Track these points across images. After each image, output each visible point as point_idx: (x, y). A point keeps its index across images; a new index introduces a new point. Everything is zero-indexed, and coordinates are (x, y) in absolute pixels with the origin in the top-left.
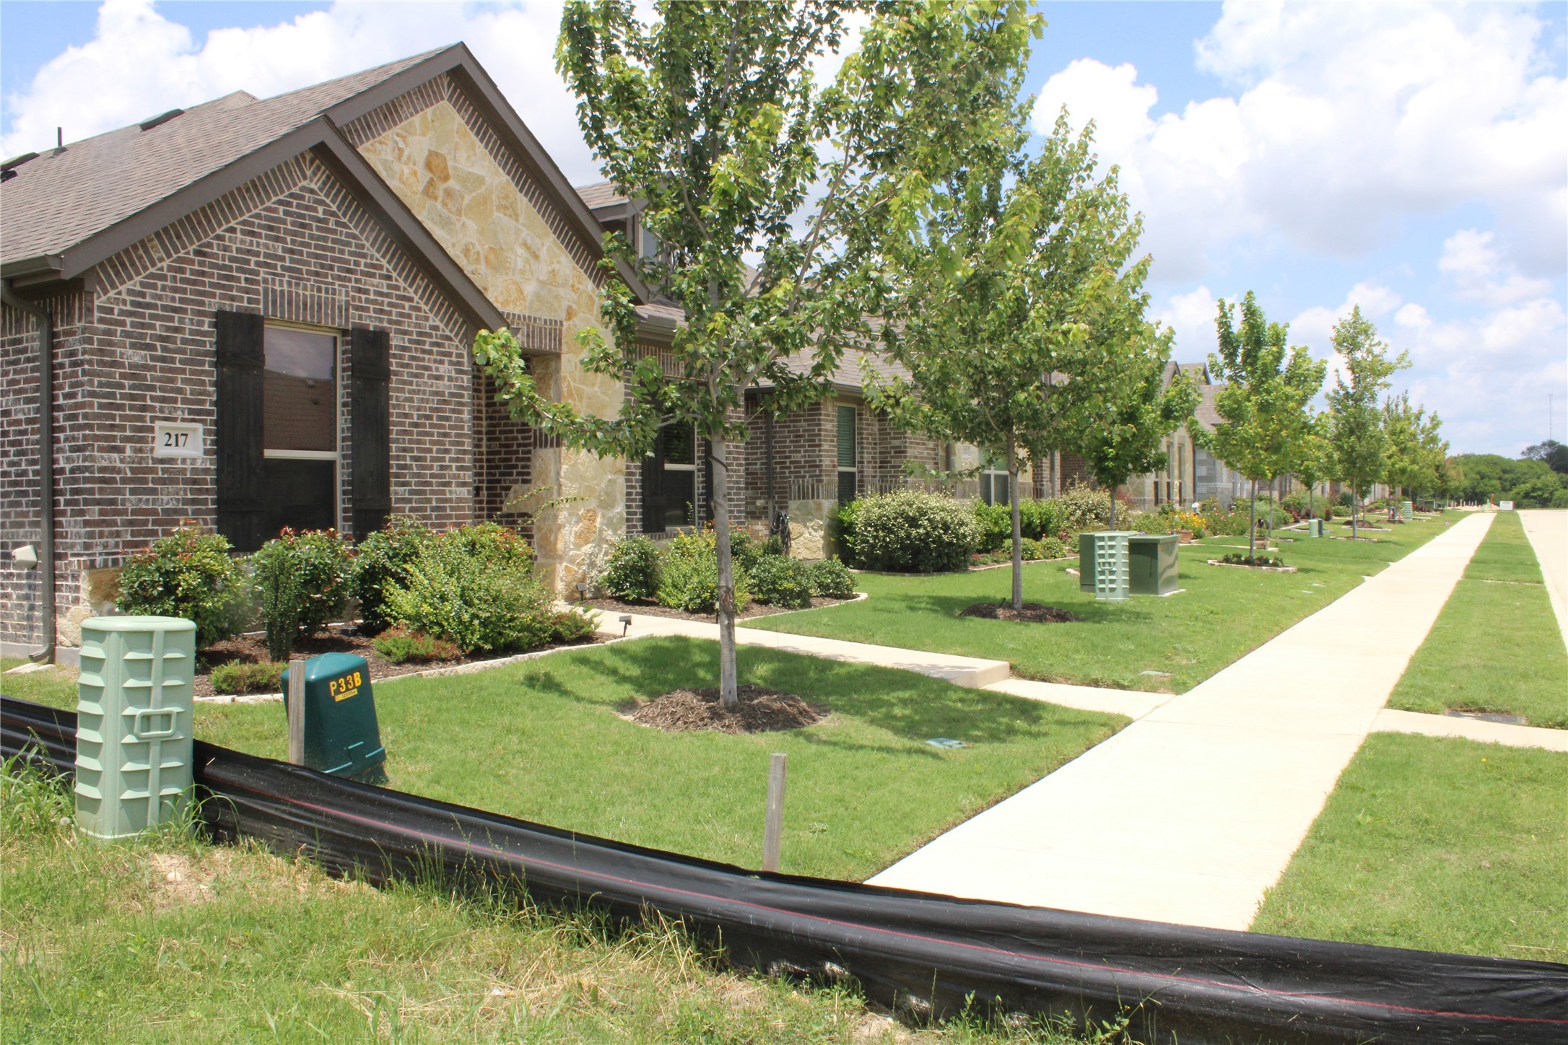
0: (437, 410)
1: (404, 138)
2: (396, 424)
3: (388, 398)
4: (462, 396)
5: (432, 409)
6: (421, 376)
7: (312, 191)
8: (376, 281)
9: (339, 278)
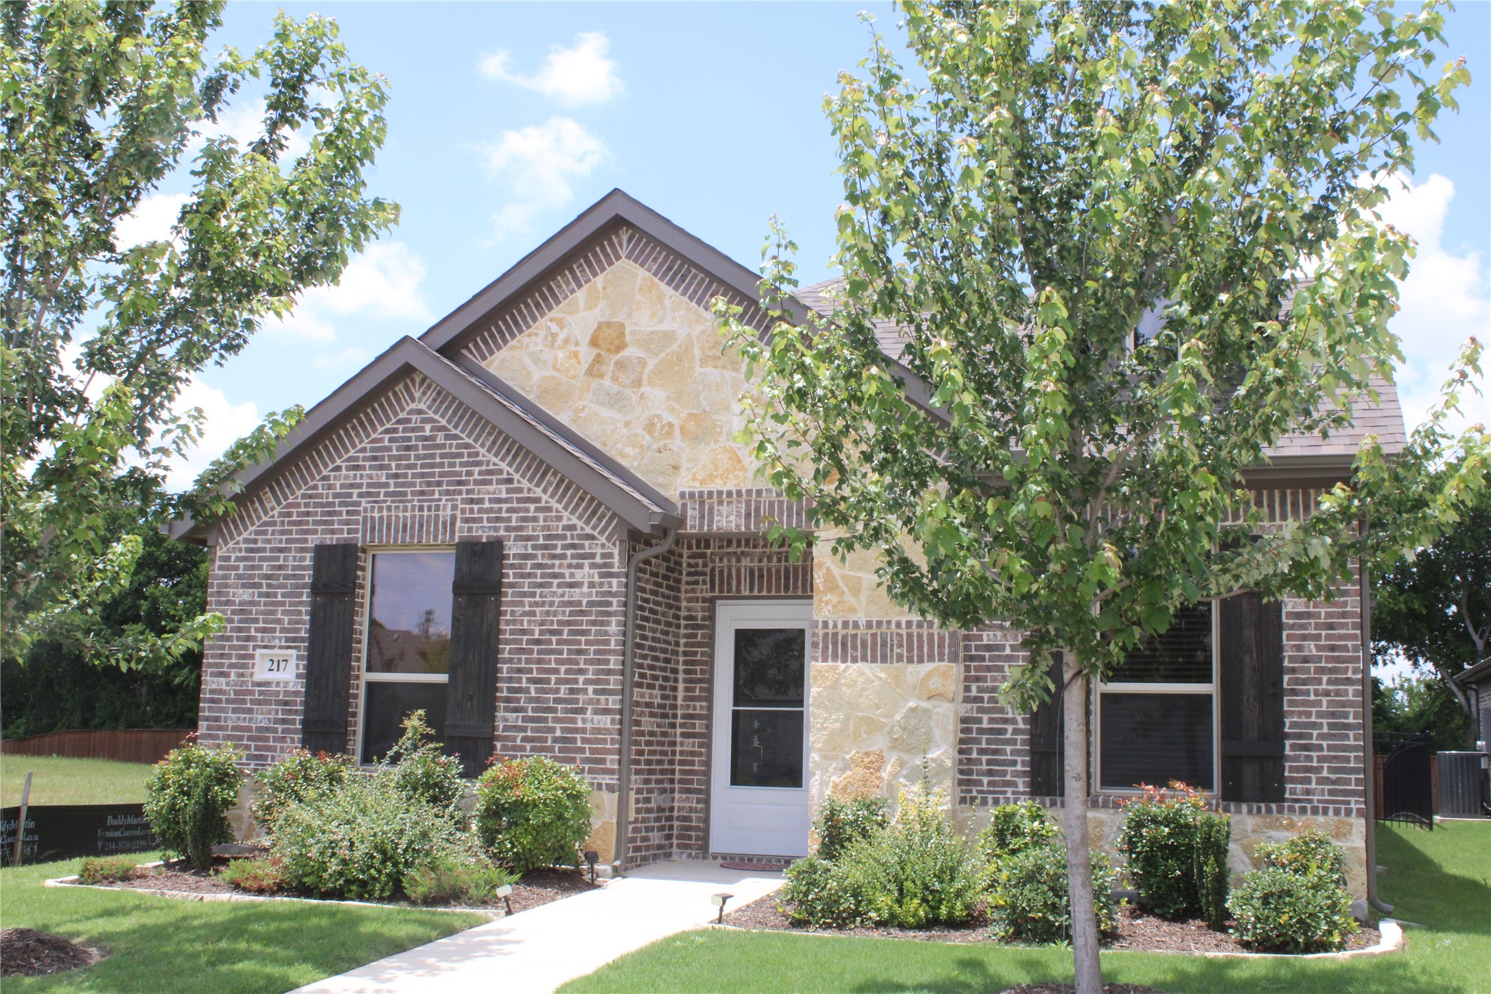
0: (569, 623)
1: (560, 323)
2: (507, 642)
3: (500, 613)
4: (609, 604)
5: (560, 623)
6: (550, 585)
7: (420, 412)
8: (491, 488)
9: (448, 492)
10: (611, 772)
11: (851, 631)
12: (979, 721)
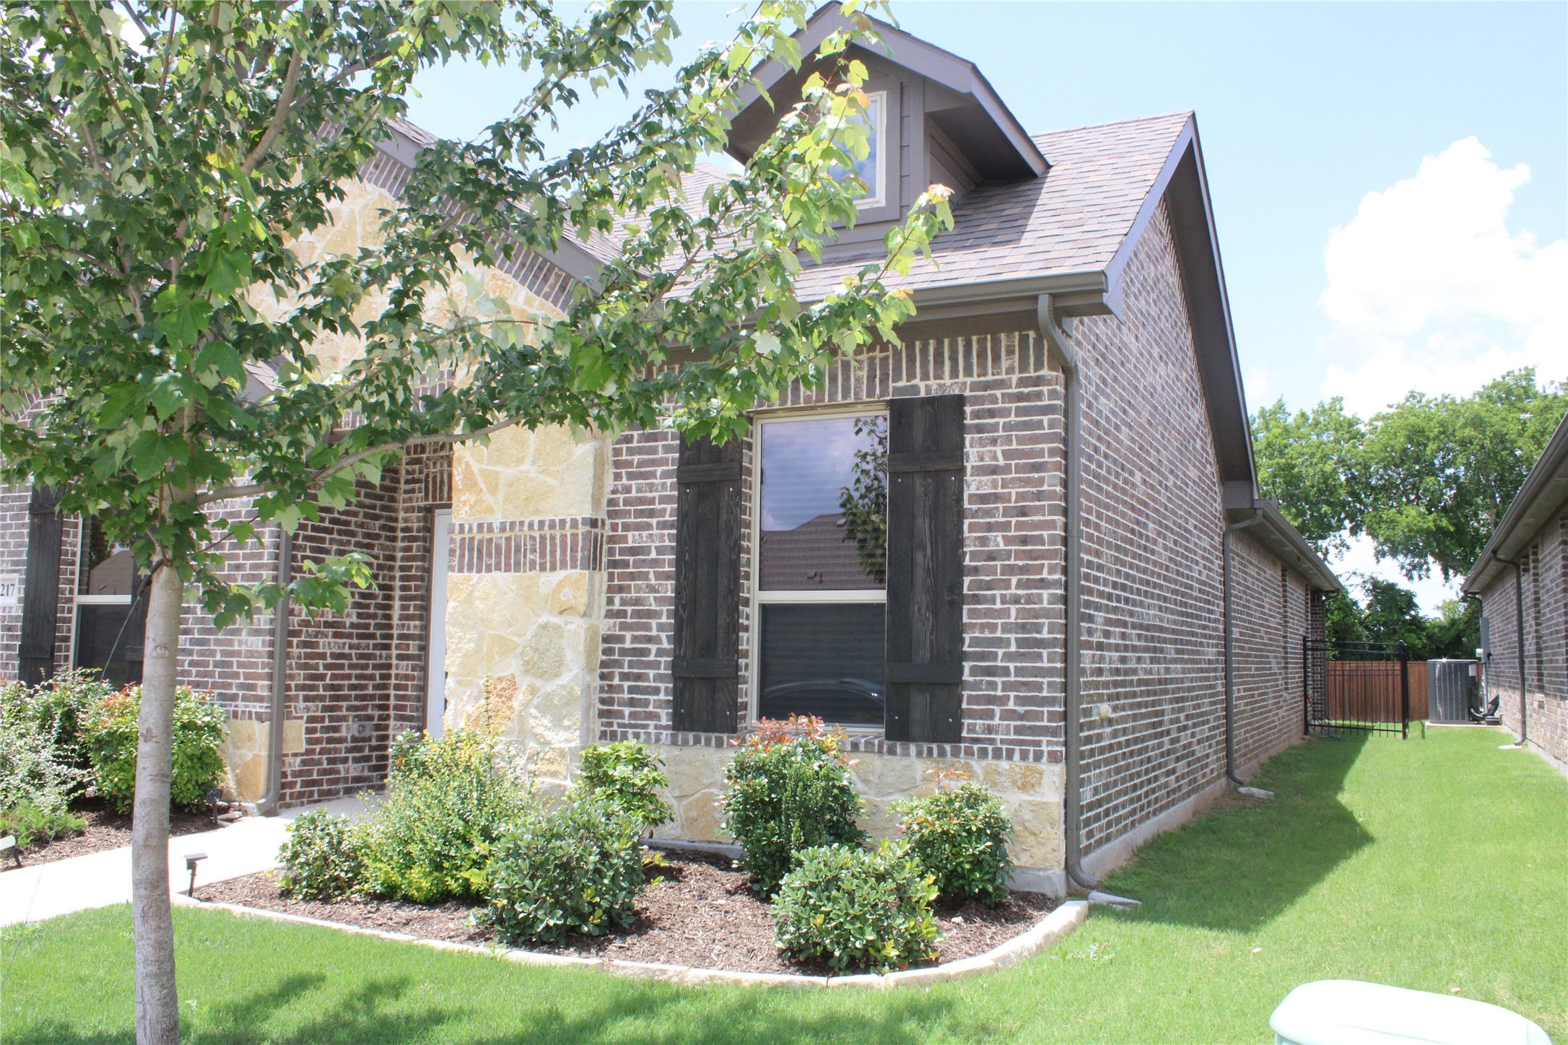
10: (260, 699)
11: (487, 536)
12: (621, 639)
